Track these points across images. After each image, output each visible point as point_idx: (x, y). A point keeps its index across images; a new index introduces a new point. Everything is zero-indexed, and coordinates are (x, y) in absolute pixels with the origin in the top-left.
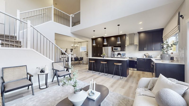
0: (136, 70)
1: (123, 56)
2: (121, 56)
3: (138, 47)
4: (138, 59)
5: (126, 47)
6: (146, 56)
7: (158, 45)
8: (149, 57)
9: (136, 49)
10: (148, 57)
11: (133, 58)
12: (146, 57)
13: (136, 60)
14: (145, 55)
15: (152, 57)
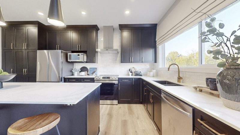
0: (117, 104)
1: (93, 74)
2: (89, 73)
3: (119, 54)
4: (120, 79)
5: (99, 54)
6: (131, 72)
7: (150, 53)
8: (137, 75)
9: (116, 60)
10: (135, 75)
11: (111, 79)
12: (132, 75)
13: (116, 82)
14: (130, 70)
15: (141, 74)
